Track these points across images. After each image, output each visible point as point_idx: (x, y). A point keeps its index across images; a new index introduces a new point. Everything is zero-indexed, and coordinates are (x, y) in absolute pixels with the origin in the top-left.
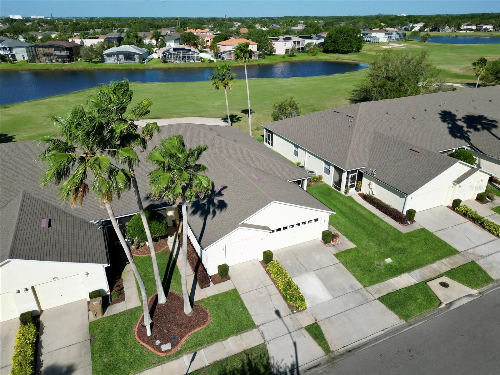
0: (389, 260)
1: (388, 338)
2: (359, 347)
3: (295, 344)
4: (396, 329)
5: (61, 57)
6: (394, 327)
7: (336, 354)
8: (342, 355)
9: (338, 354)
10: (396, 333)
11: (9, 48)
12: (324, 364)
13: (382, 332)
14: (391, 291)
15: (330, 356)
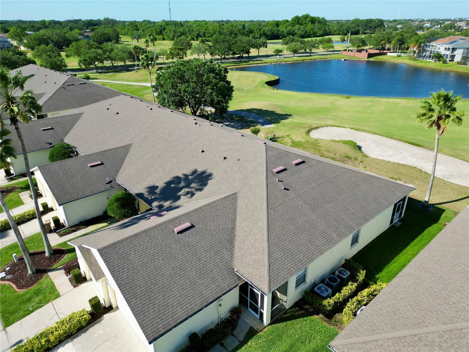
11: (453, 49)
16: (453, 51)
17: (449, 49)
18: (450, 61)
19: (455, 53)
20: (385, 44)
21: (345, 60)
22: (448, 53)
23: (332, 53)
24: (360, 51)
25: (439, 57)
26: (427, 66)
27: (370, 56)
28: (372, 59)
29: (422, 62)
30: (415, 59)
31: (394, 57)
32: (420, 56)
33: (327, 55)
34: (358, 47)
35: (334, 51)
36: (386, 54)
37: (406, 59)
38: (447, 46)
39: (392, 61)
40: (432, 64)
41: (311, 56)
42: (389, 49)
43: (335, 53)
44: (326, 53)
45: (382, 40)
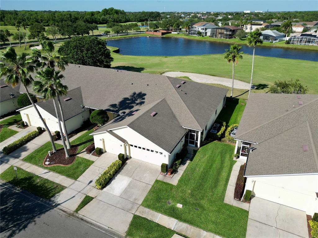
0: (180, 206)
1: (104, 232)
2: (88, 222)
3: (74, 197)
4: (115, 233)
5: (226, 35)
6: (116, 232)
7: (77, 215)
8: (78, 218)
9: (77, 216)
10: (112, 235)
11: (206, 29)
12: (68, 214)
13: (107, 228)
14: (149, 219)
15: (74, 213)
16: (205, 30)
17: (204, 29)
18: (205, 35)
19: (207, 31)
20: (169, 27)
21: (149, 37)
22: (203, 31)
23: (140, 33)
24: (156, 31)
25: (199, 34)
26: (195, 39)
27: (163, 34)
28: (164, 36)
29: (191, 37)
30: (187, 35)
31: (175, 34)
32: (189, 34)
33: (137, 34)
34: (154, 29)
35: (140, 32)
36: (170, 33)
37: (182, 35)
38: (203, 27)
39: (176, 36)
40: (196, 37)
41: (127, 35)
42: (171, 30)
43: (141, 32)
44: (136, 33)
45: (167, 25)
